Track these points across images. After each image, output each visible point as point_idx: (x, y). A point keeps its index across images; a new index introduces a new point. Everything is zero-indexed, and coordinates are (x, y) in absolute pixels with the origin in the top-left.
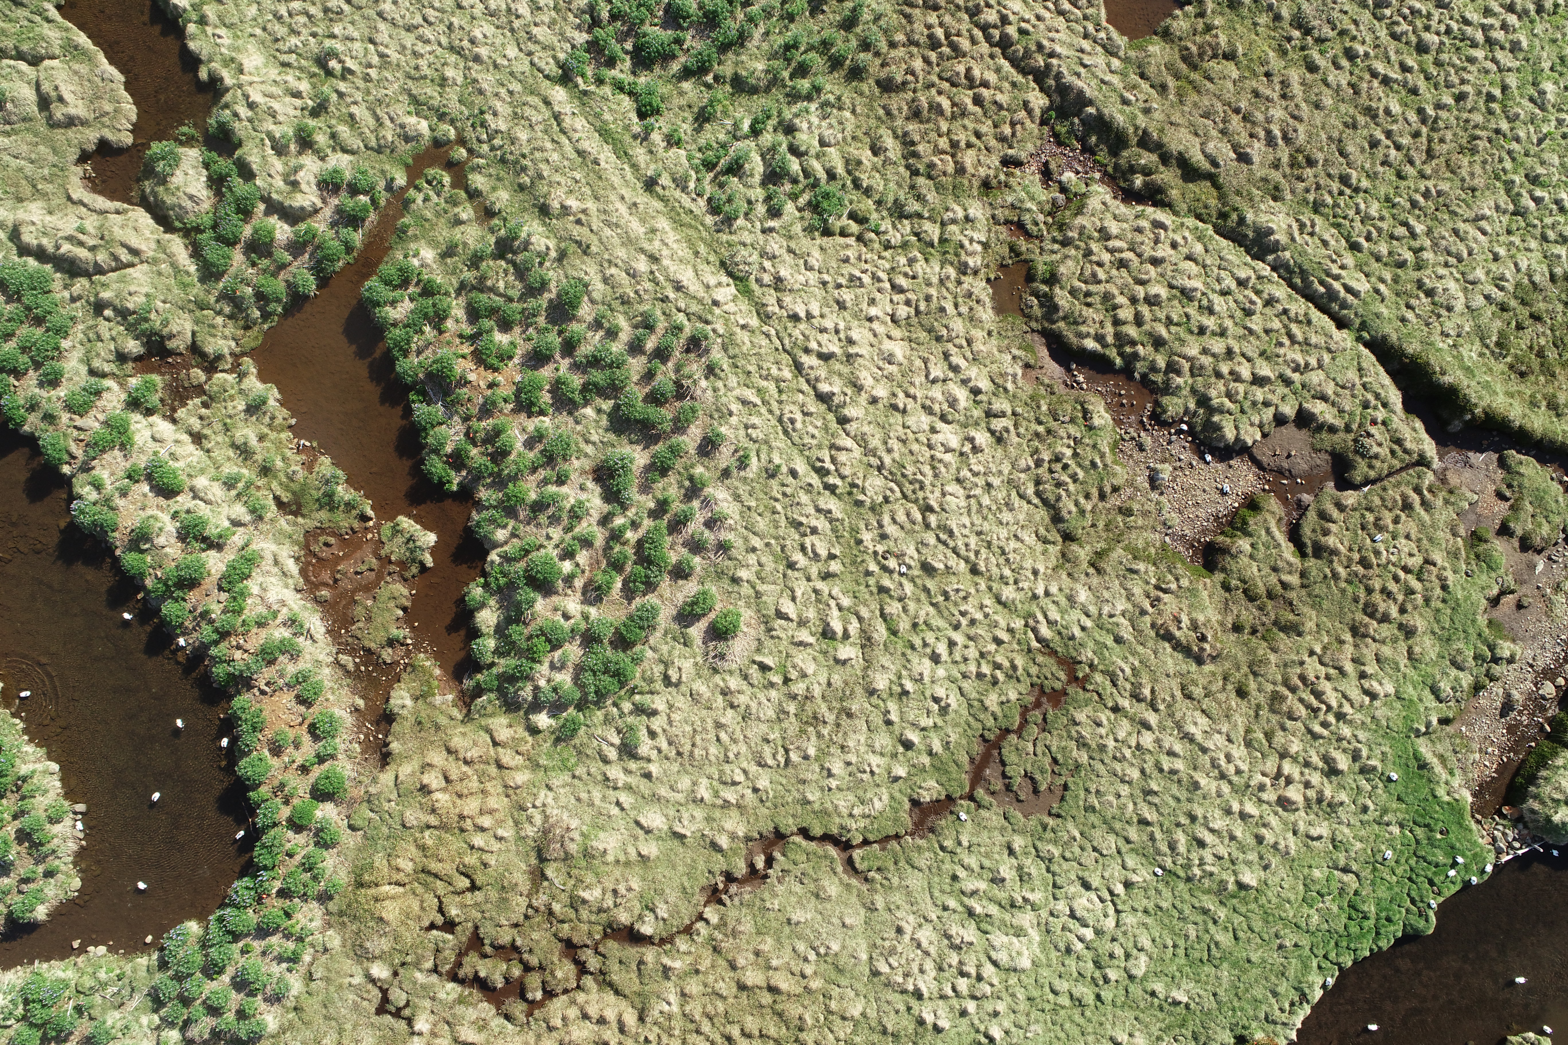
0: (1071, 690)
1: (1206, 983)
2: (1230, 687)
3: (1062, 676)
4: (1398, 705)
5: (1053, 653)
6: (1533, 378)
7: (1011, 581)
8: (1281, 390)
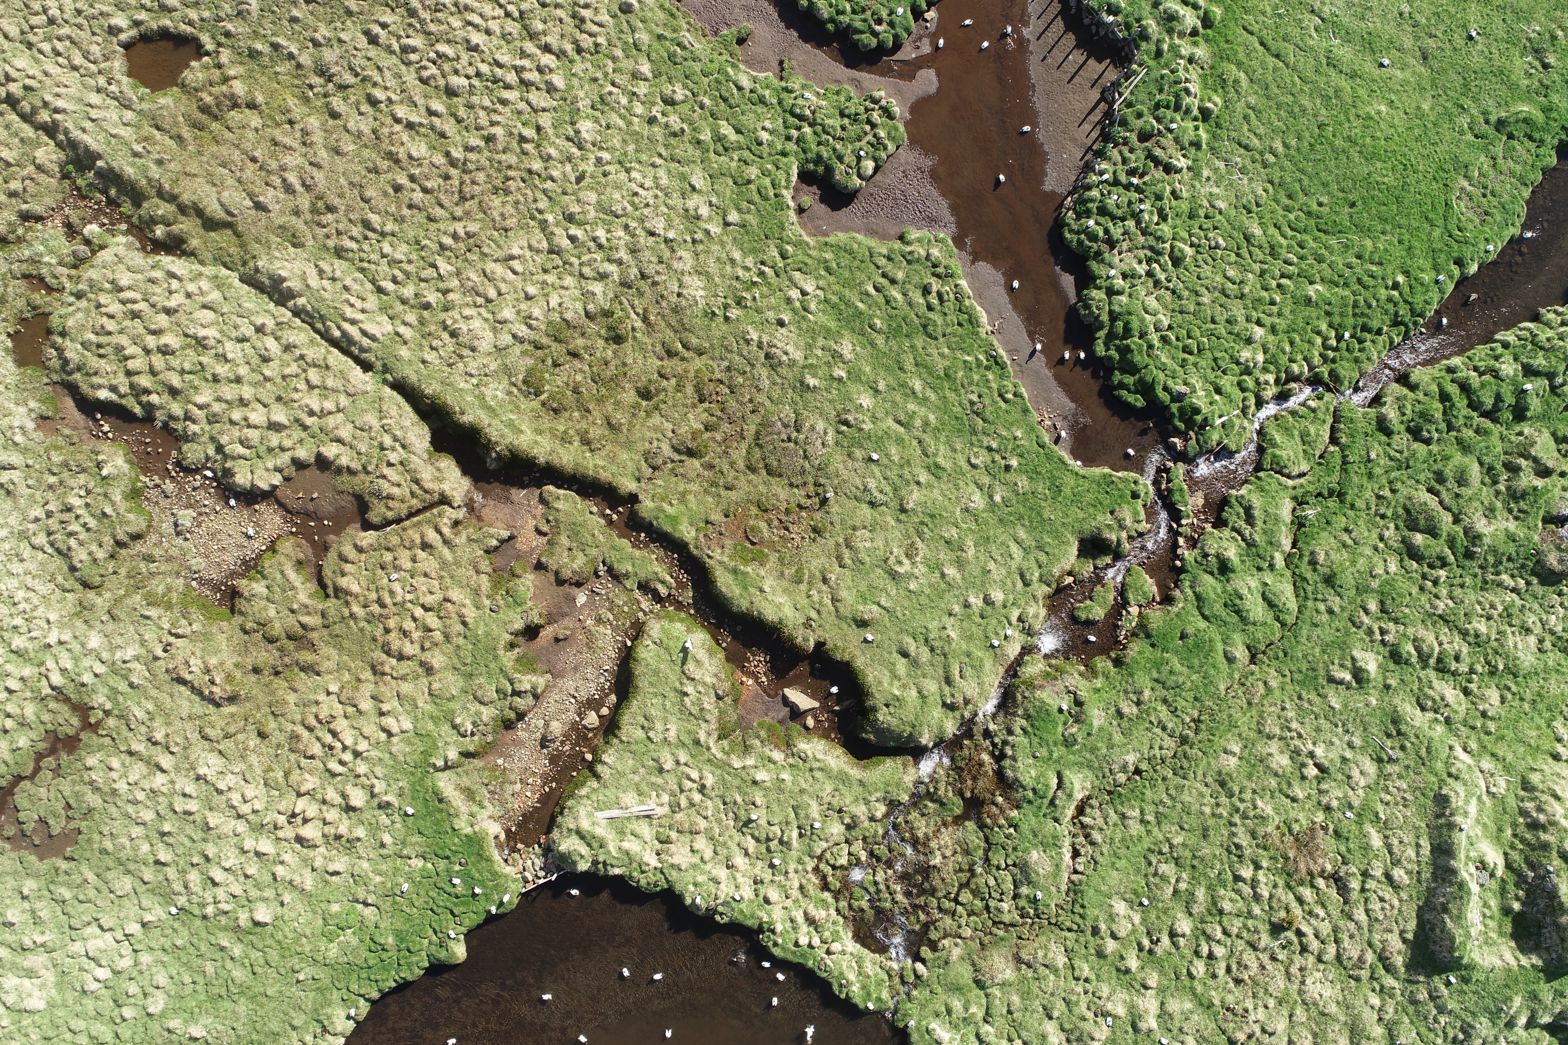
0: (83, 736)
1: (225, 1018)
2: (249, 727)
3: (75, 721)
4: (416, 740)
5: (67, 700)
6: (567, 414)
7: (24, 629)
8: (298, 434)
